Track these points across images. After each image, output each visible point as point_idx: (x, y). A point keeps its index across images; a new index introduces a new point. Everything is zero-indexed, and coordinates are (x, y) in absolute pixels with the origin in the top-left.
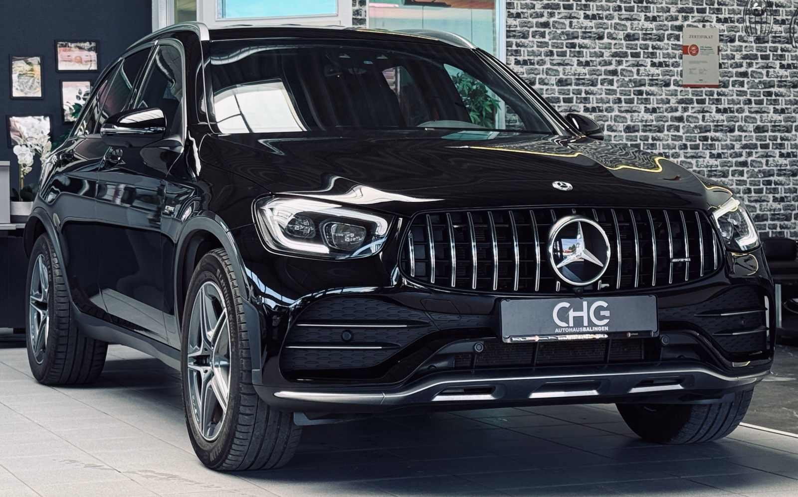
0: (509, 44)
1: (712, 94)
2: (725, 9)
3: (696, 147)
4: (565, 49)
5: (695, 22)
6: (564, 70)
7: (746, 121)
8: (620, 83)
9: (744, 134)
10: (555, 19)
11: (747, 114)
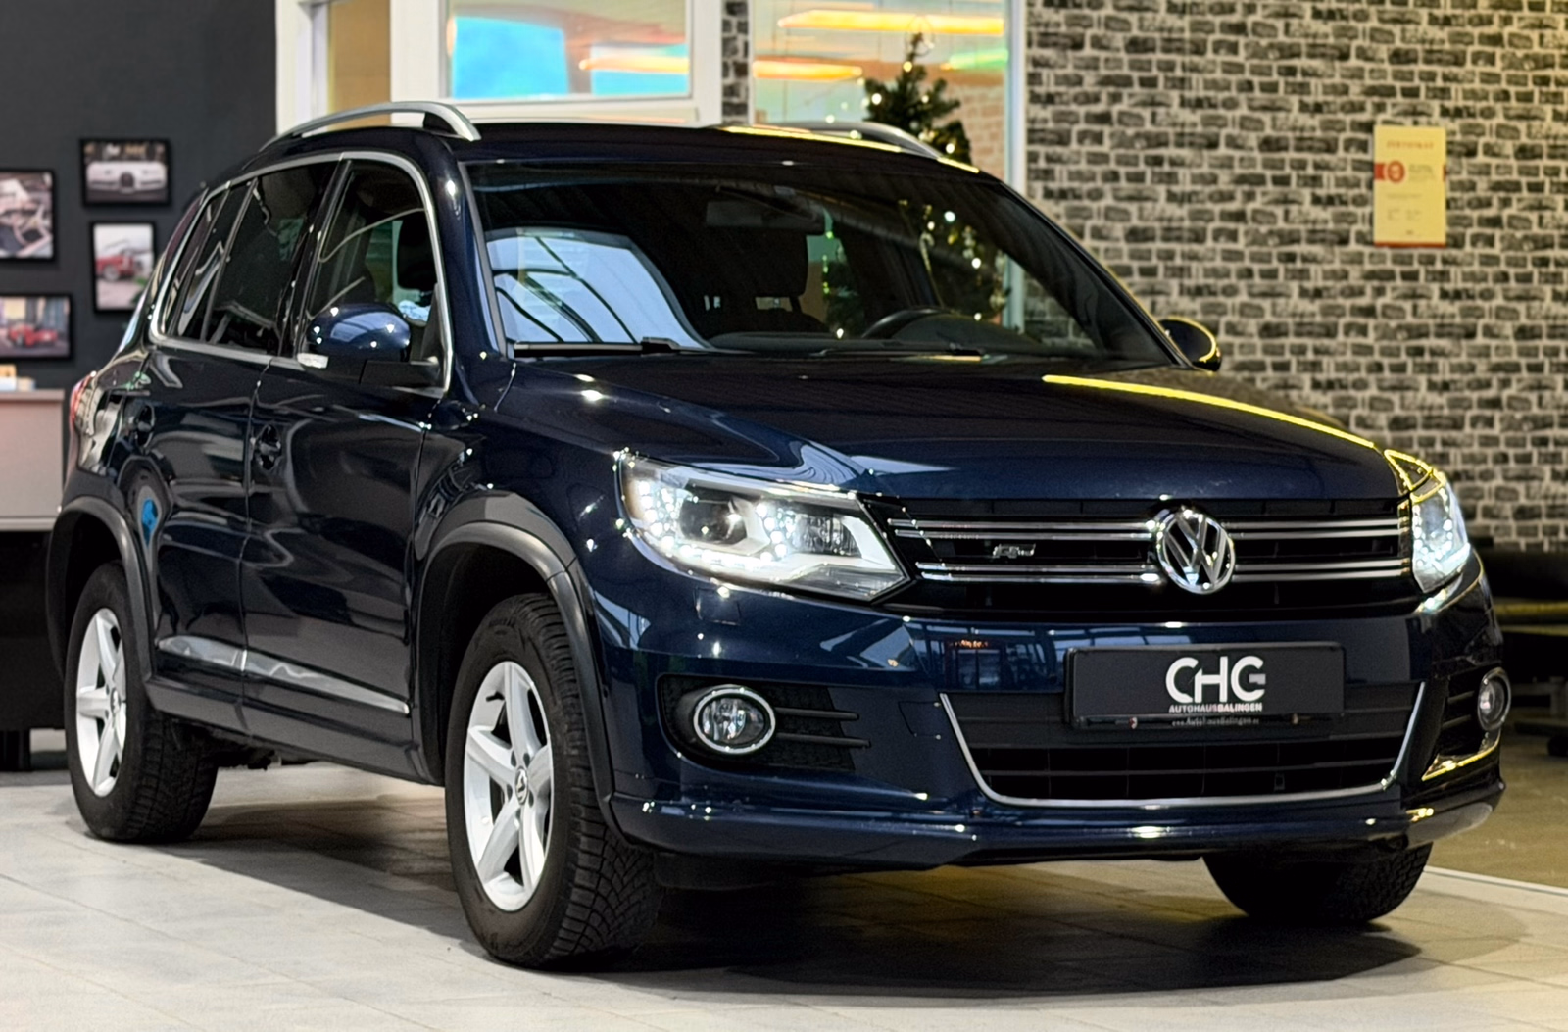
0: (1032, 157)
1: (1429, 260)
2: (1457, 91)
3: (1400, 369)
4: (1141, 167)
5: (1398, 114)
6: (1141, 210)
7: (1498, 316)
8: (1250, 238)
9: (1493, 343)
10: (1123, 106)
11: (1499, 301)
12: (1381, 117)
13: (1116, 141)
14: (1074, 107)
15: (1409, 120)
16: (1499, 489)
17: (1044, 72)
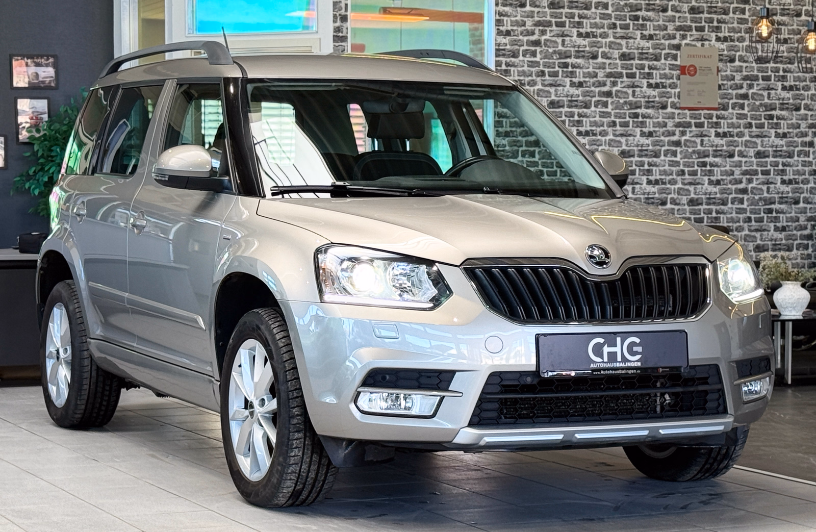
0: (498, 64)
1: (710, 117)
2: (725, 27)
3: (694, 173)
4: (557, 68)
5: (693, 40)
6: (556, 91)
7: (746, 146)
8: (614, 105)
9: (744, 160)
10: (547, 37)
11: (747, 138)
12: (684, 42)
13: (543, 55)
14: (521, 37)
15: (699, 44)
16: (746, 235)
17: (505, 19)
